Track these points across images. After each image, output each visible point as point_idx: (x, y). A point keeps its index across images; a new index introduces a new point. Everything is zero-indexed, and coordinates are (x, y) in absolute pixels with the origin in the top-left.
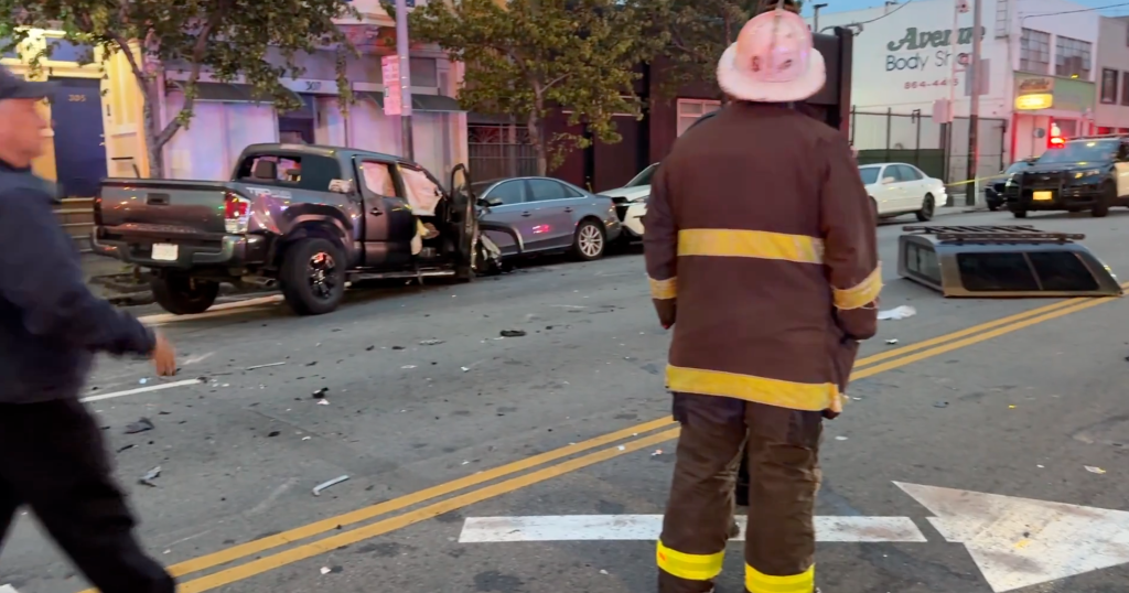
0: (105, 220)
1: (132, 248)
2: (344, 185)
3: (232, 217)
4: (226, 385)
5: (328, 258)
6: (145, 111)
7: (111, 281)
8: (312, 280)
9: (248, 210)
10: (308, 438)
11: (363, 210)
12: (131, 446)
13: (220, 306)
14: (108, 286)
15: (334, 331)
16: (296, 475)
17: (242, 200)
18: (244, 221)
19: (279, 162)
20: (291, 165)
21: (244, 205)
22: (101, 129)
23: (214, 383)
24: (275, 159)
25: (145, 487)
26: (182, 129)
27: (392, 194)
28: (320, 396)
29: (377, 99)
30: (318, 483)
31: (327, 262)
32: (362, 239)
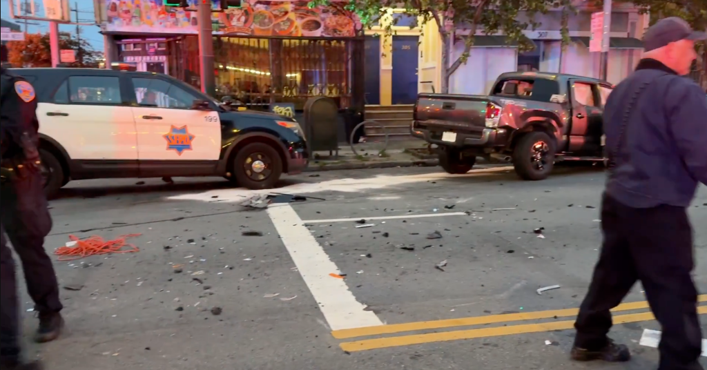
0: (419, 117)
1: (431, 134)
2: (561, 98)
3: (489, 117)
4: (481, 218)
5: (545, 145)
6: (443, 54)
7: (415, 152)
8: (533, 159)
9: (500, 112)
10: (532, 257)
11: (571, 114)
12: (430, 246)
13: (475, 171)
14: (414, 154)
15: (546, 192)
16: (525, 279)
17: (497, 107)
18: (497, 119)
19: (519, 83)
20: (526, 86)
21: (498, 110)
22: (417, 66)
23: (474, 215)
24: (517, 82)
25: (439, 270)
26: (463, 64)
27: (591, 104)
28: (538, 232)
29: (585, 41)
30: (540, 287)
31: (544, 147)
32: (569, 133)
